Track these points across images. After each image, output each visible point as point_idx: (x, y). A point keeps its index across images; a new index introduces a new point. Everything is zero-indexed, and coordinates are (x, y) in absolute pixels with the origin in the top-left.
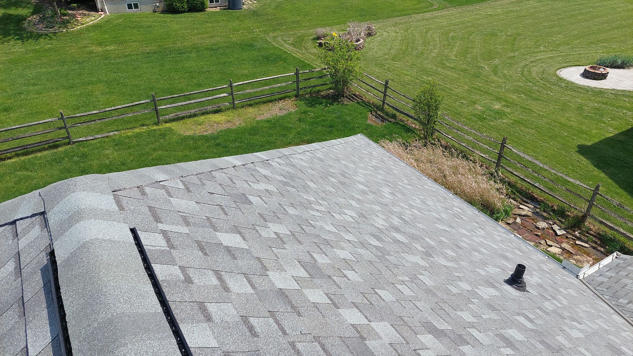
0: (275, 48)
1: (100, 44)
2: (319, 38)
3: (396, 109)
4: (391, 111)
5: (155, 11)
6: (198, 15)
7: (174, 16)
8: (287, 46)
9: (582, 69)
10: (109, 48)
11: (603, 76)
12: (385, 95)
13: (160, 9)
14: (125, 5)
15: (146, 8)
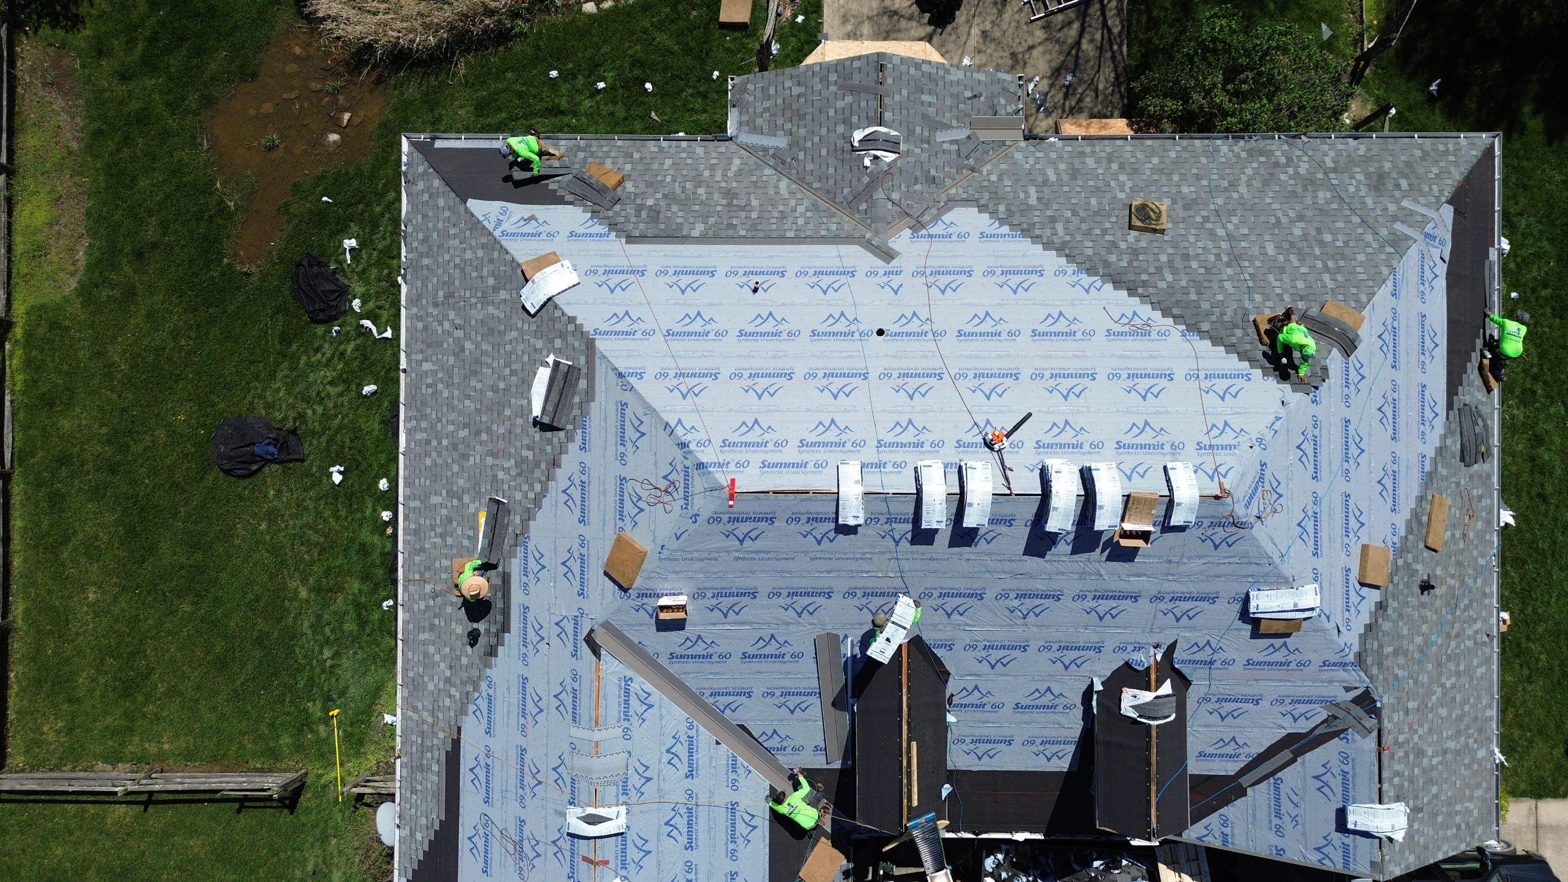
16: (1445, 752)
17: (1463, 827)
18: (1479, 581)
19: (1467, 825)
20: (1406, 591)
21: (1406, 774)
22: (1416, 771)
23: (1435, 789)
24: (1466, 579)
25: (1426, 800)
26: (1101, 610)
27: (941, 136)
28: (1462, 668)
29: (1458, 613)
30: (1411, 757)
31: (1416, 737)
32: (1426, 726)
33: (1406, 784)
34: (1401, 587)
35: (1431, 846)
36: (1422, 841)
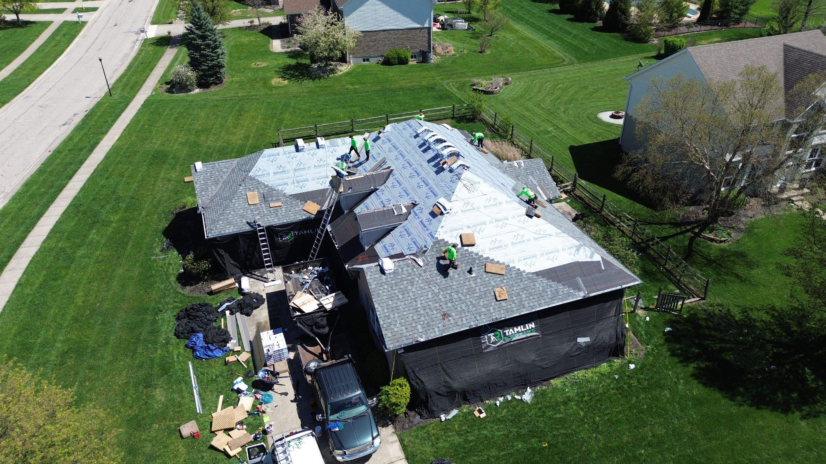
0: (447, 90)
1: (352, 84)
2: (474, 85)
3: (499, 127)
4: (496, 127)
5: (378, 63)
6: (403, 66)
7: (390, 67)
8: (454, 89)
9: (610, 113)
10: (357, 87)
12: (495, 120)
13: (381, 62)
14: (362, 59)
15: (373, 61)
16: (416, 301)
17: (389, 321)
18: (483, 310)
19: (390, 323)
20: (465, 262)
21: (404, 276)
22: (405, 282)
23: (401, 297)
24: (482, 300)
25: (396, 291)
26: (420, 184)
27: (530, 177)
28: (449, 305)
29: (468, 297)
30: (410, 278)
31: (417, 279)
32: (422, 285)
33: (400, 277)
34: (466, 258)
35: (379, 299)
36: (381, 292)
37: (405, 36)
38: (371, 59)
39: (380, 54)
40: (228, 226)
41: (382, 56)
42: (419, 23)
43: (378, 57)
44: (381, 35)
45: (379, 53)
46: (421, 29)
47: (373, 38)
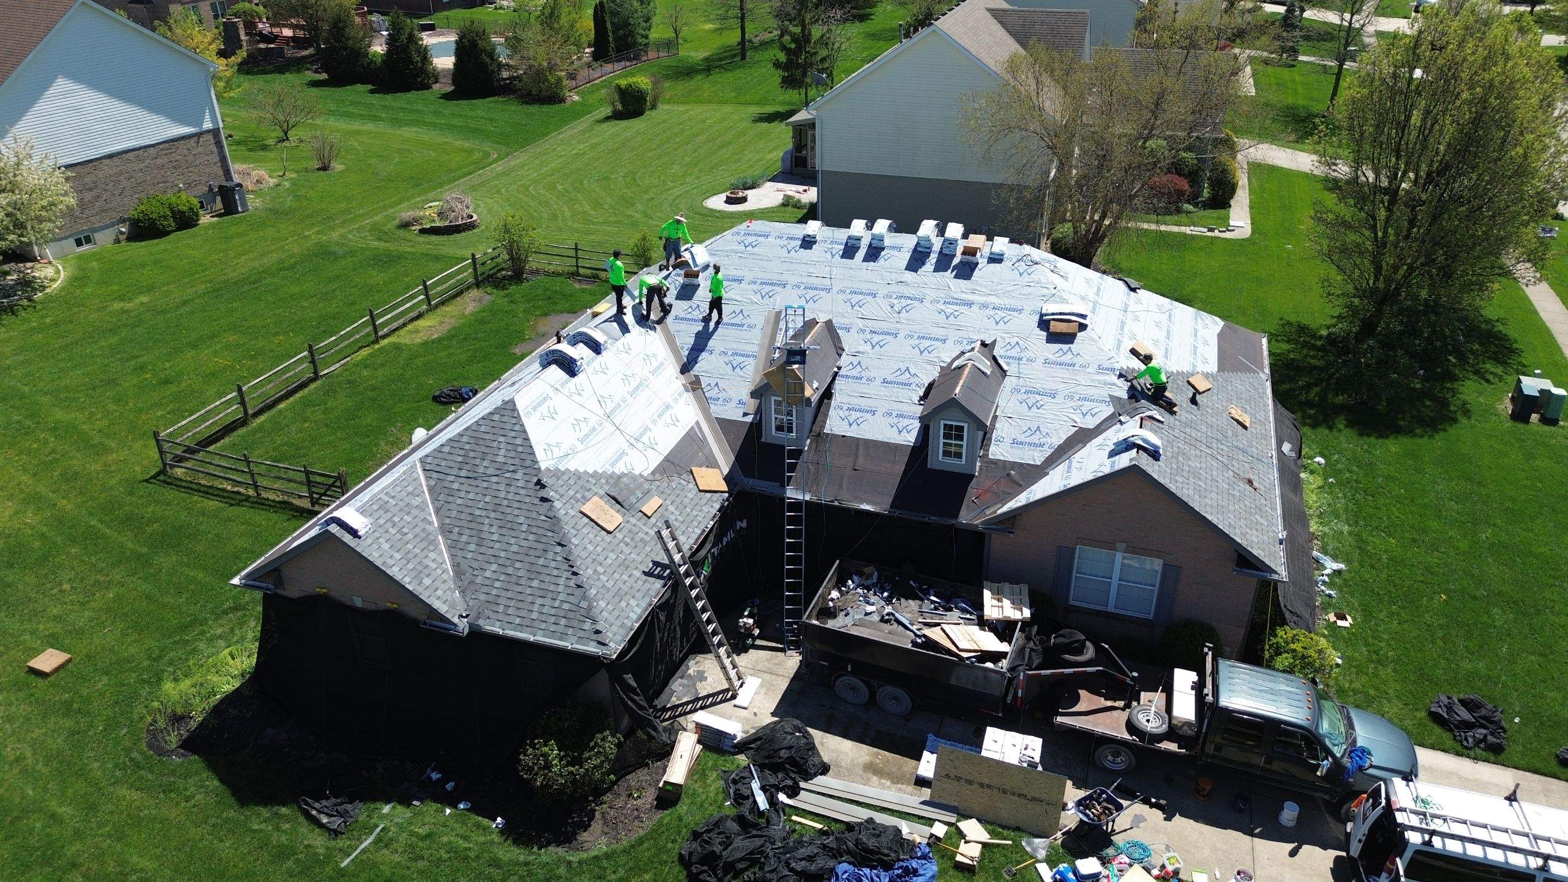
0: (364, 248)
3: (596, 269)
4: (589, 272)
5: (117, 241)
6: (197, 231)
8: (376, 243)
9: (723, 197)
11: (744, 200)
12: (577, 258)
13: (125, 236)
14: (72, 241)
15: (104, 238)
26: (949, 311)
28: (1235, 464)
37: (166, 160)
38: (98, 236)
39: (117, 217)
40: (623, 604)
41: (123, 221)
42: (189, 125)
43: (112, 225)
44: (107, 169)
45: (114, 215)
46: (199, 135)
47: (87, 180)
